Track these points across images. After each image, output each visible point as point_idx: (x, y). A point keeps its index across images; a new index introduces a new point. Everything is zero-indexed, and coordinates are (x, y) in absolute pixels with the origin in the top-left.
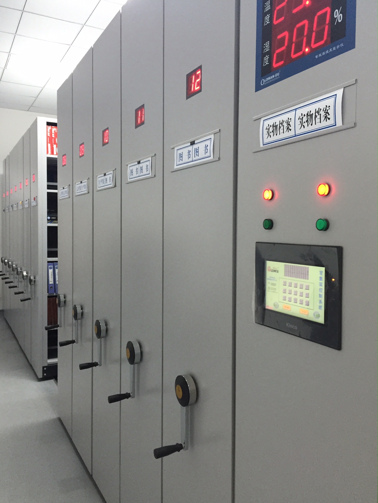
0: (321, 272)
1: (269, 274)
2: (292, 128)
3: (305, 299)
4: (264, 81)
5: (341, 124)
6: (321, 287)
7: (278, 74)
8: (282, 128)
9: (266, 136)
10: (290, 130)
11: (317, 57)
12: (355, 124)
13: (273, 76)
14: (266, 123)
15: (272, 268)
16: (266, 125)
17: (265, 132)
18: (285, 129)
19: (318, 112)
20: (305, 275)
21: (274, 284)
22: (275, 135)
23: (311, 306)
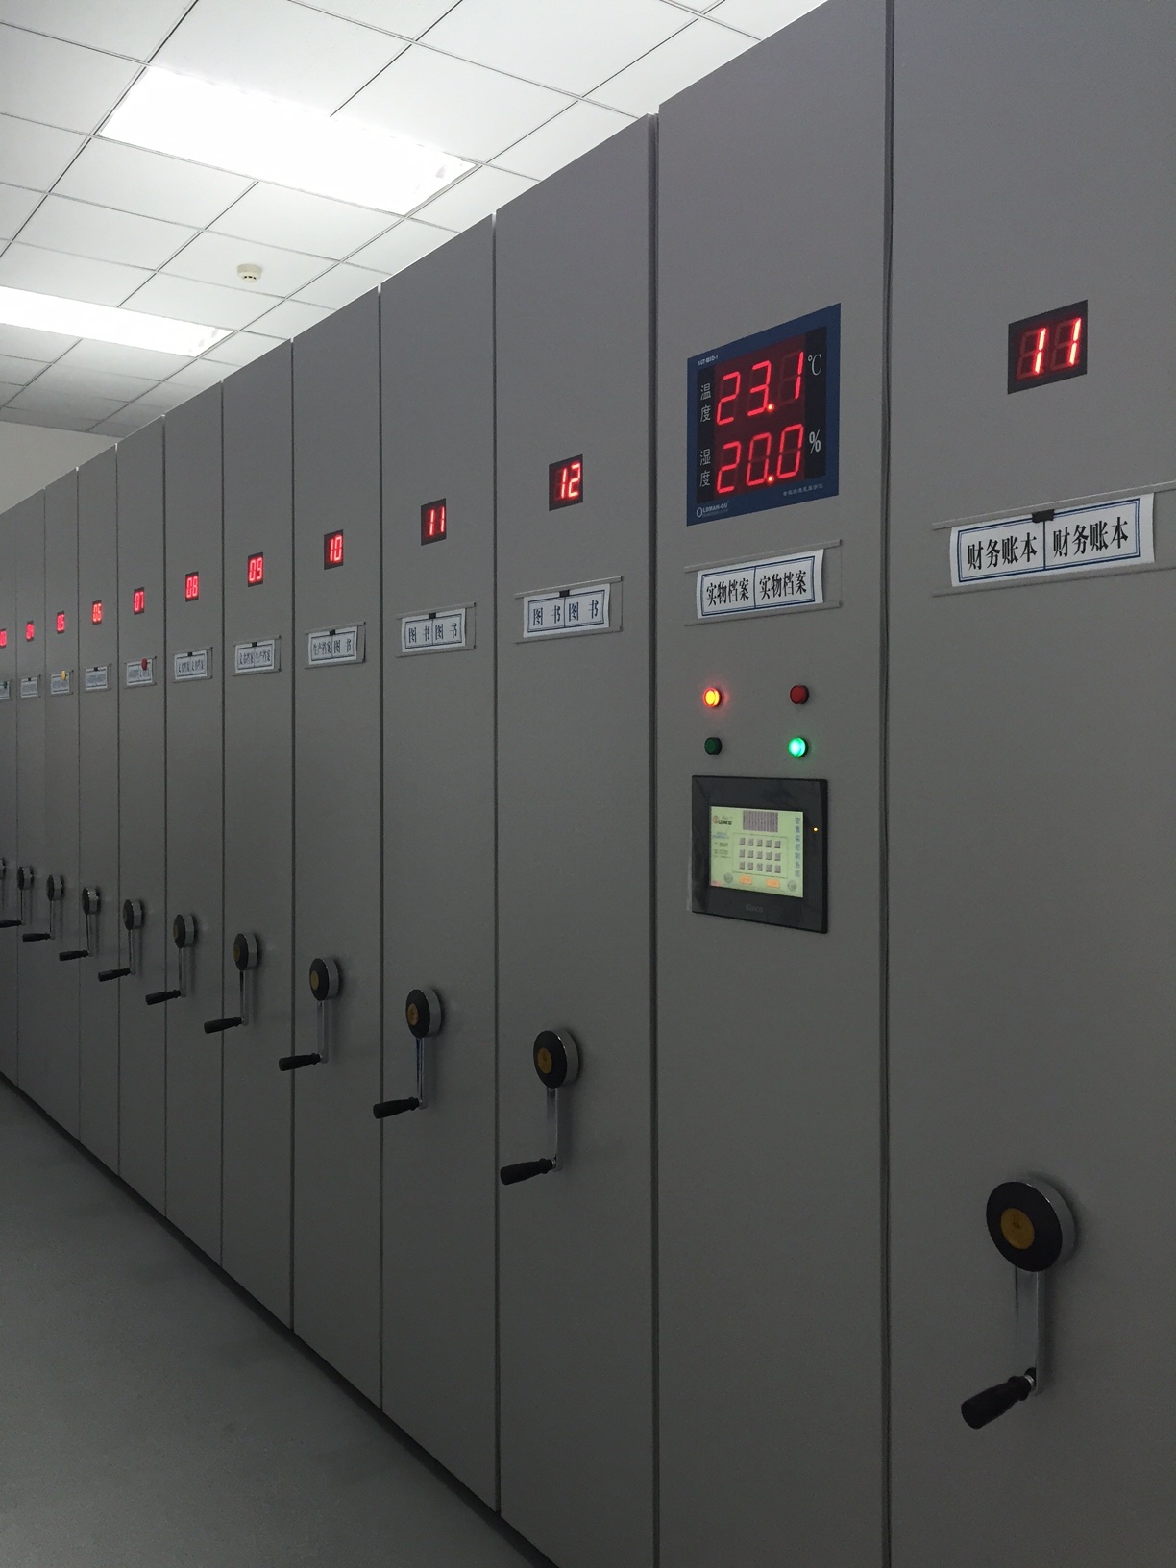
0: (798, 820)
1: (715, 829)
2: (750, 594)
3: (773, 862)
4: (701, 512)
5: (822, 601)
6: (798, 843)
7: (724, 506)
8: (734, 592)
9: (707, 601)
10: (747, 598)
11: (785, 493)
12: (841, 604)
13: (718, 507)
14: (708, 581)
15: (720, 818)
16: (707, 584)
17: (706, 595)
18: (739, 596)
19: (789, 577)
20: (773, 826)
21: (722, 844)
22: (723, 602)
23: (783, 874)
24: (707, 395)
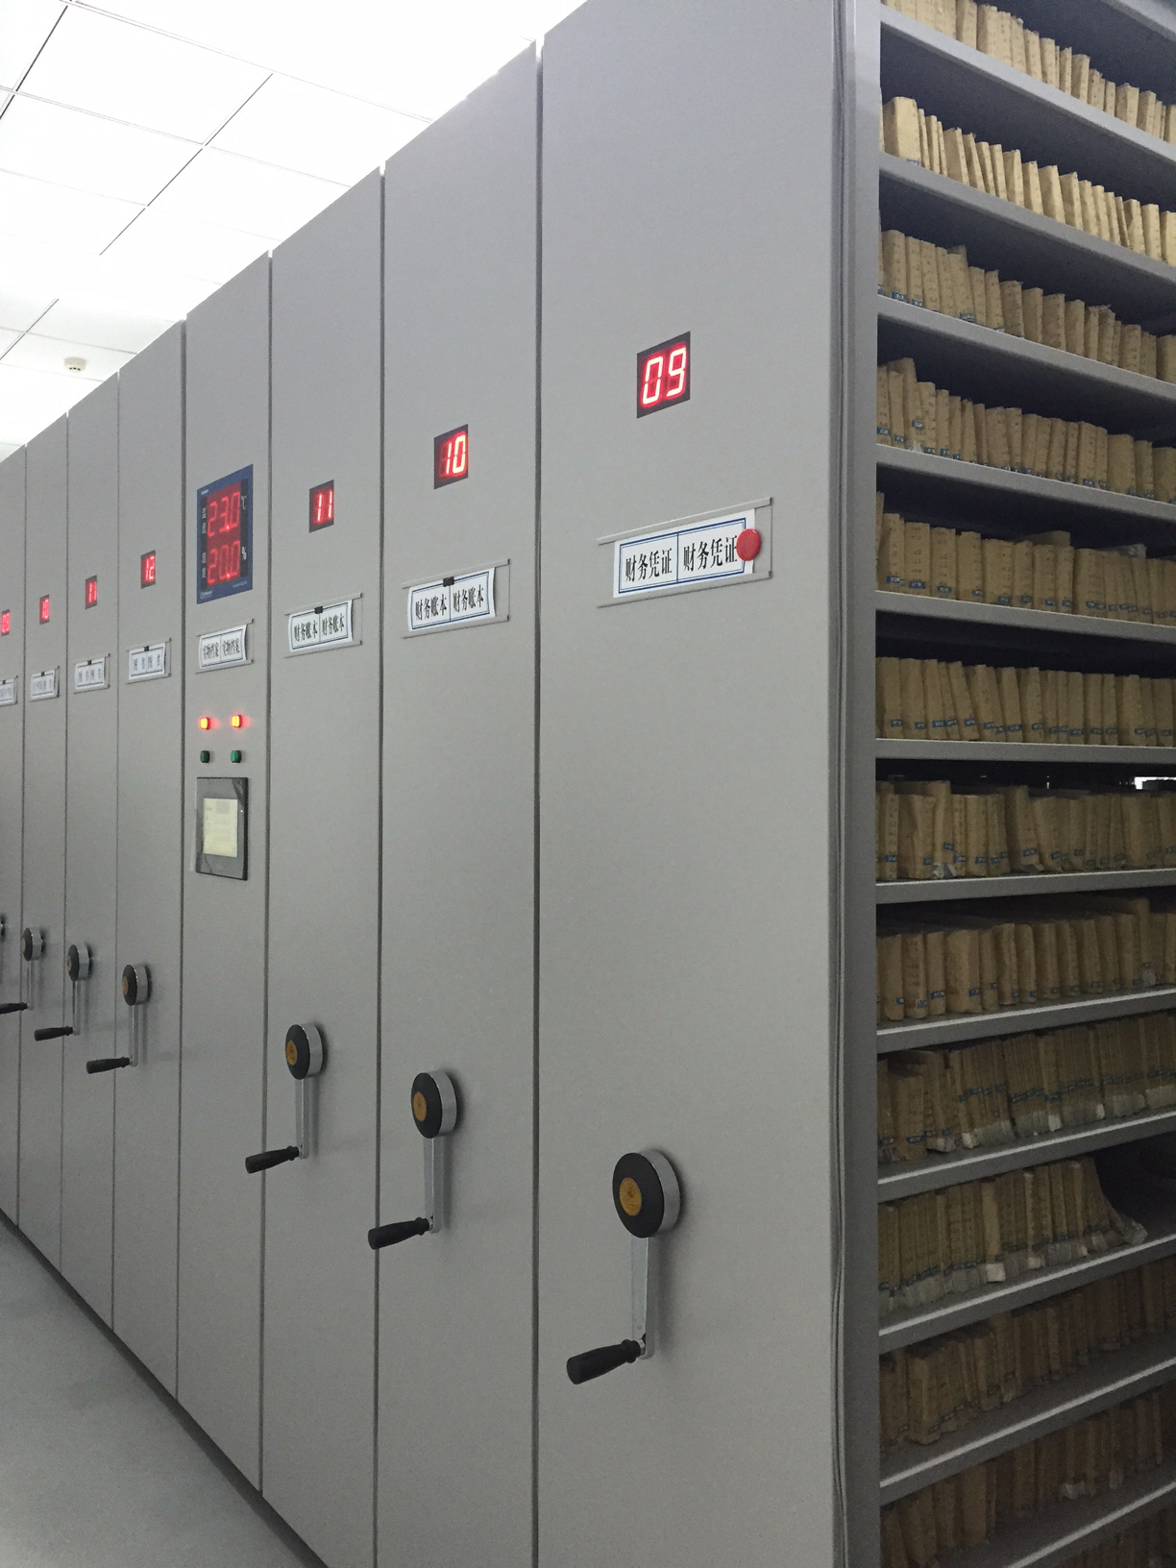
24: (204, 517)
